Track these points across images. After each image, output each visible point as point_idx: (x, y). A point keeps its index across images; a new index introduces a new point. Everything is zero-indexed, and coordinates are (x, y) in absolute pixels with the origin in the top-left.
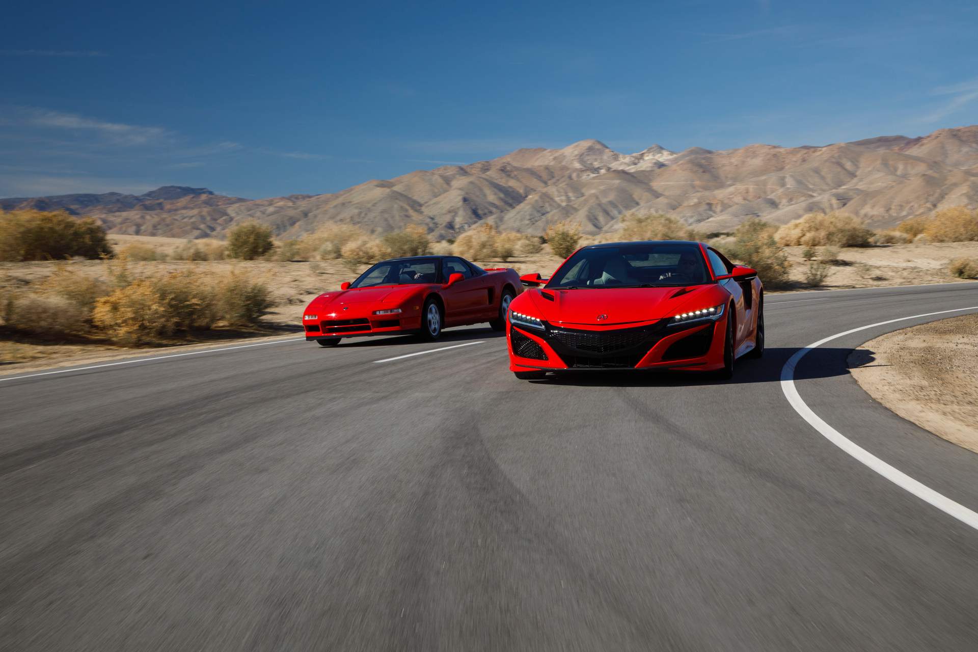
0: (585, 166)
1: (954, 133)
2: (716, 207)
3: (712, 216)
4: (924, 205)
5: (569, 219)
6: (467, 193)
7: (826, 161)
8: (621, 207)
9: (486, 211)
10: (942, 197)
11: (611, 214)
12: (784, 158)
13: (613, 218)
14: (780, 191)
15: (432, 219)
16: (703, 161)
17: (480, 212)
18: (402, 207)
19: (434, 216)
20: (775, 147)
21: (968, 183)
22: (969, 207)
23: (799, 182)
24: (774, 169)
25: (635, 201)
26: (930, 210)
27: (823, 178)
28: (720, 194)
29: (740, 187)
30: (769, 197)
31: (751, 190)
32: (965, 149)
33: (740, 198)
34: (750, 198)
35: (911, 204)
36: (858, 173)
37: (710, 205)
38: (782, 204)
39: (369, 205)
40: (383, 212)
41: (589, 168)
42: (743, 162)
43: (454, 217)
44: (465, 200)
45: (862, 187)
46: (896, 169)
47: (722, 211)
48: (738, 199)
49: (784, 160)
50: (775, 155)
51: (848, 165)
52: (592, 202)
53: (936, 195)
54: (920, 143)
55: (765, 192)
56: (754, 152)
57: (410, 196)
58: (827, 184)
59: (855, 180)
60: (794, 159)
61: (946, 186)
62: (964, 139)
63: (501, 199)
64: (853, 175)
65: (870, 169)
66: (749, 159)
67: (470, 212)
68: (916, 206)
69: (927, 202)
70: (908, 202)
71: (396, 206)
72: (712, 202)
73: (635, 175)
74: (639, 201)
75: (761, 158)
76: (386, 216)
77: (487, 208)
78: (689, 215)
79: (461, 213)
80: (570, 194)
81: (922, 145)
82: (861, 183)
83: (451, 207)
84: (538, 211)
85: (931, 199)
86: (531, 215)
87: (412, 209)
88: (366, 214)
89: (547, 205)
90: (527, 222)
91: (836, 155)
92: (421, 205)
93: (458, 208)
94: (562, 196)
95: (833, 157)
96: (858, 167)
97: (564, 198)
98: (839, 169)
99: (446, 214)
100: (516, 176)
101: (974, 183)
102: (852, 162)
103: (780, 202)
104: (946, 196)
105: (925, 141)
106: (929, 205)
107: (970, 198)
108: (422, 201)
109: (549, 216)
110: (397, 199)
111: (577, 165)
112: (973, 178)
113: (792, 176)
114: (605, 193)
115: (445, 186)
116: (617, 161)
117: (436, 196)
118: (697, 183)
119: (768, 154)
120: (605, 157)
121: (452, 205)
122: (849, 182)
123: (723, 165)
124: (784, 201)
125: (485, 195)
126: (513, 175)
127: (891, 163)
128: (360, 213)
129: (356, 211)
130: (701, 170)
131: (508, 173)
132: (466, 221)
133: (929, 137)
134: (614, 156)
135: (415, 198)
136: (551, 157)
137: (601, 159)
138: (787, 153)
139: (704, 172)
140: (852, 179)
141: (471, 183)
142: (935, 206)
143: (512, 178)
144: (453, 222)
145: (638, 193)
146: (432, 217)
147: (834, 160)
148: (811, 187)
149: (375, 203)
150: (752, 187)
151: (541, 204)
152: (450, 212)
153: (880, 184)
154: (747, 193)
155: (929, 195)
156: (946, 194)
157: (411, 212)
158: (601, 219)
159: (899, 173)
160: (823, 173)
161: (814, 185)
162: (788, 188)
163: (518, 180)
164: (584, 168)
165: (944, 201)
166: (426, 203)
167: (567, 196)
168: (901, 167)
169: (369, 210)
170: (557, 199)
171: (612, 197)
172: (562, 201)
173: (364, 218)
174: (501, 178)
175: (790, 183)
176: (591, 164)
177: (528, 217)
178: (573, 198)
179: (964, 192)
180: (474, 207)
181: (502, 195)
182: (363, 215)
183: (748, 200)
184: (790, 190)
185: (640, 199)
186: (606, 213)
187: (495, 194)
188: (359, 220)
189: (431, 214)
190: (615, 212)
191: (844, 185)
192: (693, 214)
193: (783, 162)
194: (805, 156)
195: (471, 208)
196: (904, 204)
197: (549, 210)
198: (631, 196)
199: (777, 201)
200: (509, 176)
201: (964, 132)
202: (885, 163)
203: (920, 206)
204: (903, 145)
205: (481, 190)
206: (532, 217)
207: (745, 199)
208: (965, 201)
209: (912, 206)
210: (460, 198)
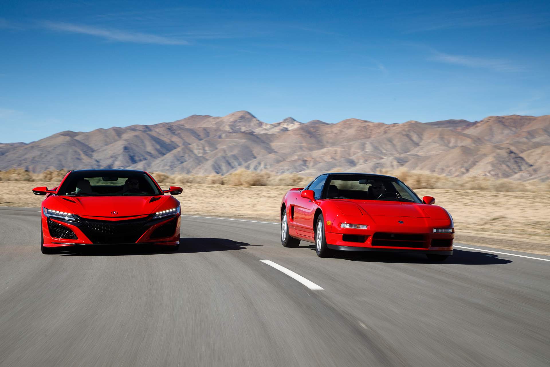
0: (233, 129)
1: (500, 120)
2: (309, 163)
3: (304, 170)
4: (460, 170)
5: (199, 167)
6: (129, 144)
7: (398, 133)
8: (241, 160)
9: (142, 158)
10: (474, 164)
11: (233, 164)
12: (371, 130)
13: (233, 168)
14: (361, 153)
15: (98, 162)
16: (312, 129)
17: (137, 158)
18: (76, 152)
19: (100, 159)
20: (365, 121)
21: (494, 154)
22: (492, 173)
23: (376, 148)
24: (363, 137)
25: (253, 156)
26: (463, 173)
27: (394, 146)
28: (316, 154)
29: (332, 149)
30: (351, 158)
31: (339, 152)
32: (507, 132)
33: (329, 157)
34: (337, 158)
35: (450, 168)
36: (421, 144)
37: (305, 161)
38: (359, 163)
39: (50, 149)
40: (59, 154)
41: (236, 131)
42: (341, 131)
43: (114, 161)
44: (126, 148)
45: (420, 154)
46: (449, 142)
47: (313, 166)
48: (328, 158)
49: (371, 131)
50: (365, 128)
51: (415, 137)
52: (220, 154)
53: (470, 162)
54: (475, 126)
55: (349, 154)
56: (350, 124)
57: (87, 144)
58: (397, 151)
59: (418, 148)
60: (379, 131)
61: (477, 156)
62: (507, 124)
63: (157, 150)
64: (417, 144)
65: (430, 141)
66: (345, 130)
67: (127, 158)
68: (454, 169)
69: (462, 167)
70: (448, 166)
71: (71, 151)
72: (307, 160)
73: (259, 137)
74: (257, 156)
75: (355, 129)
76: (61, 157)
77: (142, 156)
78: (286, 168)
79: (120, 158)
80: (207, 148)
81: (477, 127)
82: (421, 151)
83: (114, 153)
84: (178, 160)
85: (466, 165)
86: (172, 162)
87: (84, 153)
88: (46, 156)
89: (186, 155)
90: (168, 168)
91: (406, 129)
92: (93, 151)
93: (119, 155)
94: (200, 149)
95: (404, 130)
96: (421, 139)
97: (201, 151)
98: (407, 140)
99: (109, 158)
100: (179, 134)
101: (498, 154)
102: (418, 135)
103: (358, 162)
104: (477, 164)
105: (478, 124)
106: (463, 170)
107: (493, 165)
108: (96, 149)
109: (185, 164)
110: (74, 145)
111: (227, 129)
112: (499, 151)
113: (371, 143)
114: (231, 148)
115: (117, 138)
116: (261, 127)
117: (106, 145)
118: (305, 145)
119: (360, 126)
120: (252, 124)
121: (115, 152)
122: (413, 149)
123: (327, 133)
124: (361, 161)
125: (145, 146)
126: (177, 133)
127: (446, 137)
128: (41, 155)
129: (39, 153)
130: (308, 136)
131: (173, 131)
132: (123, 165)
133: (482, 121)
134: (259, 124)
135: (90, 145)
136: (214, 123)
137: (249, 125)
138: (374, 126)
139: (310, 137)
140: (416, 147)
141: (136, 136)
142: (467, 170)
143: (176, 135)
144: (112, 165)
145: (257, 149)
146: (98, 160)
147: (404, 133)
148: (384, 152)
149: (55, 148)
150: (340, 149)
151: (182, 154)
152: (112, 157)
153: (434, 152)
154: (335, 154)
155: (465, 162)
156: (477, 162)
157: (83, 156)
158: (224, 167)
159: (451, 145)
160: (395, 142)
161: (386, 150)
162: (367, 152)
163: (180, 137)
164: (231, 131)
165: (475, 167)
166: (98, 149)
167: (204, 149)
168: (453, 140)
169: (49, 152)
170: (196, 151)
171: (235, 152)
172: (199, 153)
173: (43, 158)
174: (167, 135)
175: (369, 148)
176: (240, 128)
177: (169, 164)
178: (208, 151)
179: (490, 161)
180: (132, 155)
181: (158, 147)
182: (43, 156)
183: (335, 159)
184: (367, 154)
185: (258, 154)
186: (229, 163)
187: (153, 146)
188: (39, 160)
189: (98, 158)
190: (236, 163)
191: (409, 151)
192: (290, 168)
193: (371, 133)
194: (387, 129)
195: (129, 155)
196: (445, 168)
197: (187, 159)
198: (251, 151)
199: (356, 161)
200: (174, 133)
201: (508, 119)
202: (441, 137)
203: (456, 170)
204: (464, 127)
205: (142, 142)
206: (173, 164)
207: (333, 158)
208: (490, 167)
209: (451, 170)
210: (122, 146)
